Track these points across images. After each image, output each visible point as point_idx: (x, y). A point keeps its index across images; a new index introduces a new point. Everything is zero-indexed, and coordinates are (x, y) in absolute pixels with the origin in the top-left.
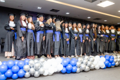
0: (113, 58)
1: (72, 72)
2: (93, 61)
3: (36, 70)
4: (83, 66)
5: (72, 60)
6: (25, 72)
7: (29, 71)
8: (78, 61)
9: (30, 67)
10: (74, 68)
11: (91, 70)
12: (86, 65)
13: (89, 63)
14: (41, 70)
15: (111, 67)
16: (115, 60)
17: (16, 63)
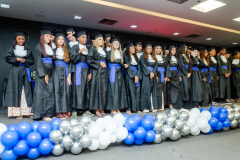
0: (226, 112)
1: (146, 142)
2: (187, 118)
3: (74, 140)
4: (167, 130)
5: (145, 117)
6: (54, 144)
7: (60, 142)
8: (156, 120)
9: (63, 135)
10: (150, 134)
11: (183, 137)
12: (174, 127)
13: (179, 123)
14: (85, 139)
15: (222, 130)
16: (230, 116)
17: (36, 127)
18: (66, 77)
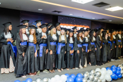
2: (100, 75)
8: (83, 77)
12: (93, 81)
13: (96, 79)
16: (122, 72)
18: (35, 52)
